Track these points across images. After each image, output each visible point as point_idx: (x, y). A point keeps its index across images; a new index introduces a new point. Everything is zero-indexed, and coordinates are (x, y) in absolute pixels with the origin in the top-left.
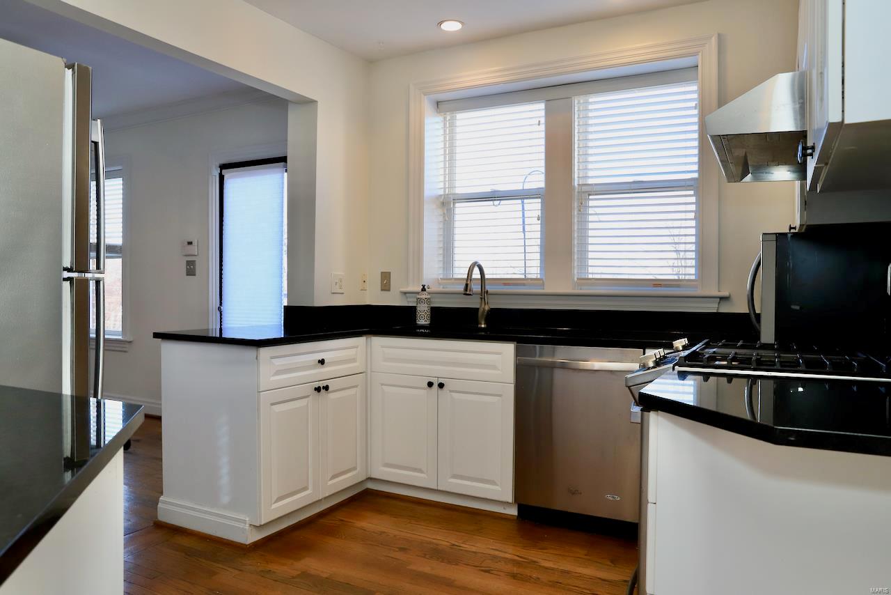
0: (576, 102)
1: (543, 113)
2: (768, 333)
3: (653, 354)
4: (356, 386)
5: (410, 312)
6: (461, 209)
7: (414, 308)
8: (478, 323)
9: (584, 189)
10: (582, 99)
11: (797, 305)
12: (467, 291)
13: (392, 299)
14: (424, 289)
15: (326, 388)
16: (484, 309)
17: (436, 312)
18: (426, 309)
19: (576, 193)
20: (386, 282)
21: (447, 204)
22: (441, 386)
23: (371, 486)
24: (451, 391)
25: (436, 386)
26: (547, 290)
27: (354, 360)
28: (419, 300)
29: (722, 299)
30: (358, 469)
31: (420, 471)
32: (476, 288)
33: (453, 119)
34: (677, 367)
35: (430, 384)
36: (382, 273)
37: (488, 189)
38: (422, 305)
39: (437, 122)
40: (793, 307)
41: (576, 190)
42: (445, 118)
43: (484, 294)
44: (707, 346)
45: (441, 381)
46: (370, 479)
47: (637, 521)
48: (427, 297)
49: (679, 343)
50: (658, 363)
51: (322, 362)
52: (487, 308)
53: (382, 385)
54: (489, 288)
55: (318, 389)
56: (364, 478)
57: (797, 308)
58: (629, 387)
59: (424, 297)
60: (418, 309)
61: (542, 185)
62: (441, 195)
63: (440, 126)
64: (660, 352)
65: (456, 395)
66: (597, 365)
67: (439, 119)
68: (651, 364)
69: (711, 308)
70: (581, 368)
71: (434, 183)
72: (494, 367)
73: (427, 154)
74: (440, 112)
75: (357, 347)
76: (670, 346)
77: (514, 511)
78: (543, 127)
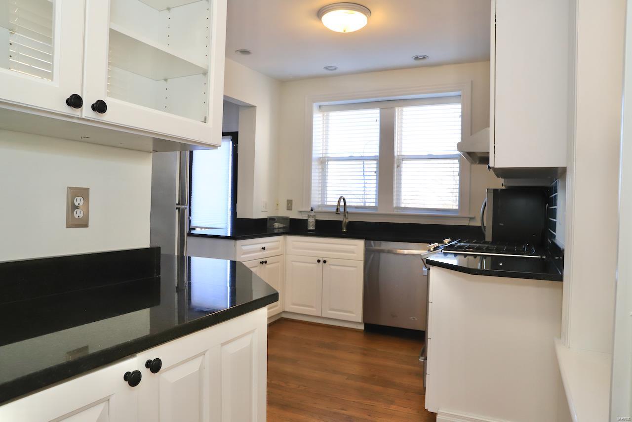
0: (397, 110)
1: (378, 115)
2: (489, 237)
3: (433, 245)
4: (278, 262)
5: (305, 222)
6: (331, 165)
7: (307, 220)
8: (342, 229)
9: (401, 157)
10: (400, 109)
11: (503, 223)
12: (337, 212)
13: (294, 215)
14: (312, 210)
15: (266, 262)
16: (346, 222)
17: (318, 223)
18: (313, 221)
19: (396, 160)
20: (290, 205)
21: (323, 161)
22: (325, 262)
23: (284, 316)
24: (330, 265)
25: (322, 262)
26: (379, 212)
27: (278, 248)
28: (309, 216)
29: (471, 219)
30: (279, 306)
31: (312, 307)
32: (342, 210)
33: (328, 116)
34: (443, 251)
35: (319, 261)
36: (288, 200)
37: (348, 155)
38: (311, 219)
39: (319, 117)
40: (501, 224)
41: (396, 158)
42: (324, 115)
43: (346, 213)
44: (459, 242)
45: (325, 259)
46: (284, 312)
47: (424, 330)
48: (314, 214)
49: (446, 241)
50: (435, 249)
51: (264, 248)
52: (347, 221)
53: (292, 261)
54: (348, 210)
55: (262, 263)
56: (282, 311)
57: (502, 225)
58: (422, 259)
59: (312, 214)
60: (309, 221)
61: (378, 154)
62: (320, 158)
63: (321, 119)
64: (436, 244)
65: (333, 267)
66: (406, 252)
67: (320, 115)
68: (432, 250)
69: (465, 223)
70: (398, 253)
71: (317, 150)
72: (353, 252)
73: (315, 134)
74: (321, 112)
75: (279, 241)
76: (442, 242)
77: (362, 327)
78: (378, 123)
